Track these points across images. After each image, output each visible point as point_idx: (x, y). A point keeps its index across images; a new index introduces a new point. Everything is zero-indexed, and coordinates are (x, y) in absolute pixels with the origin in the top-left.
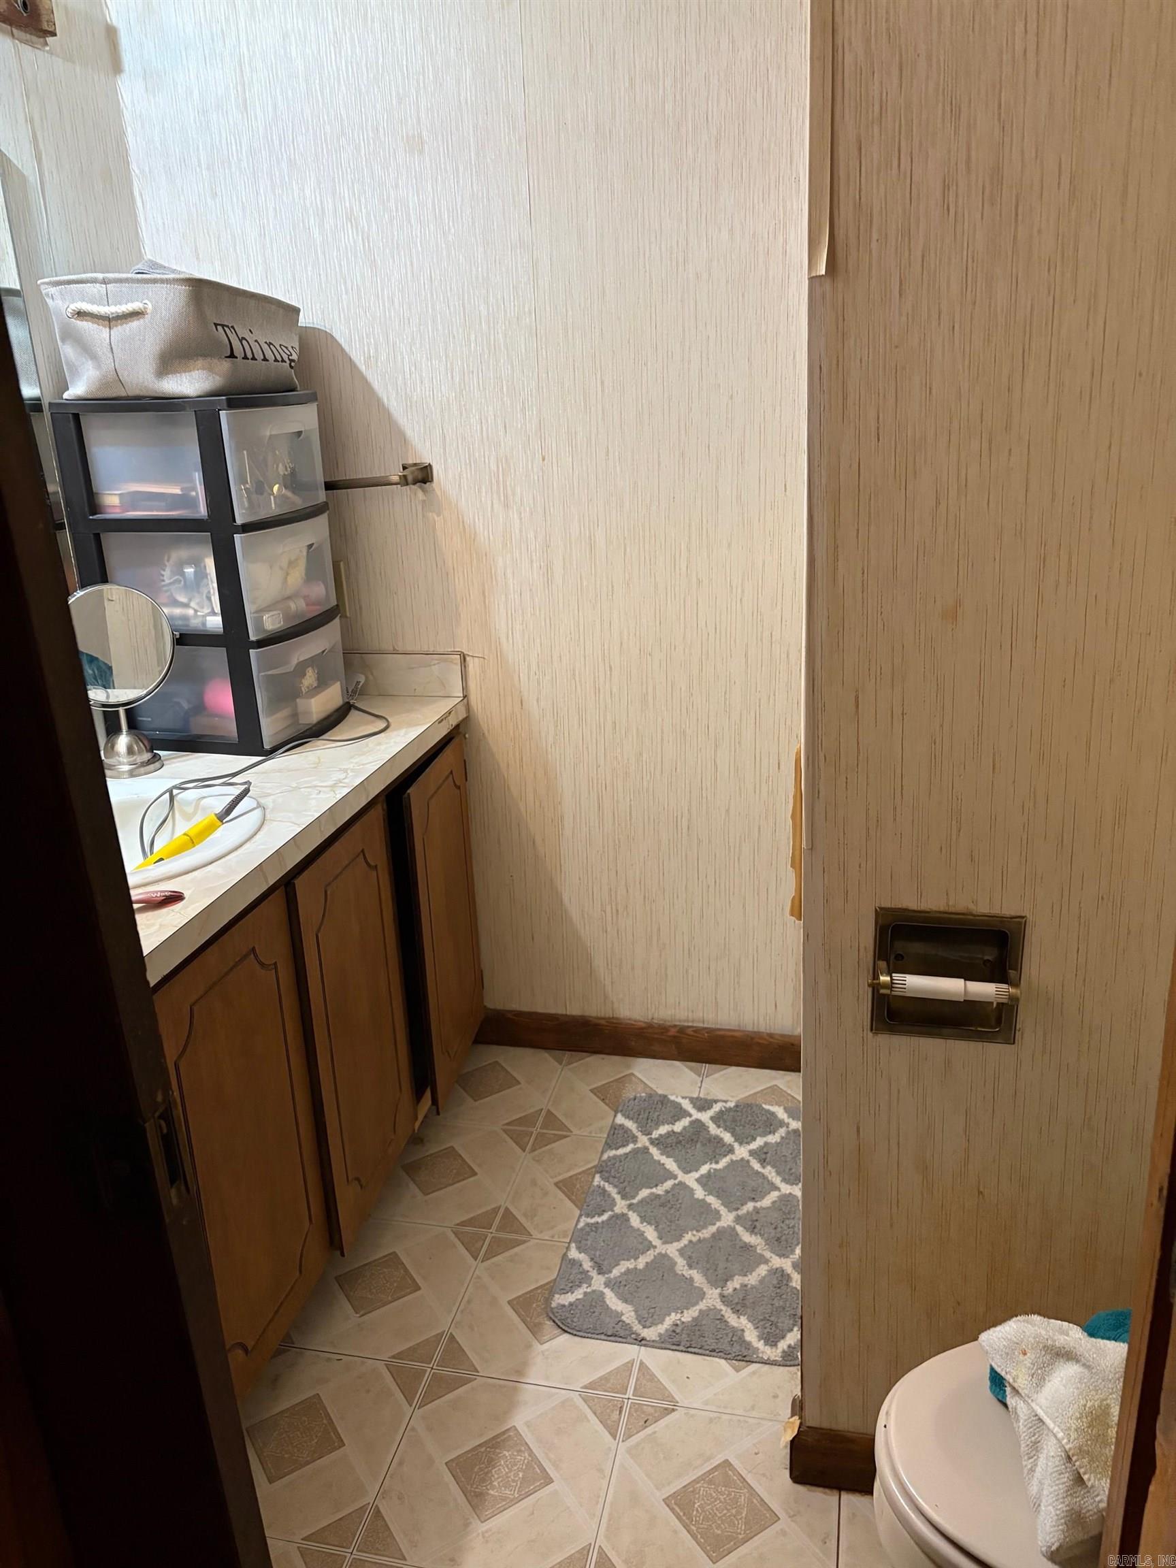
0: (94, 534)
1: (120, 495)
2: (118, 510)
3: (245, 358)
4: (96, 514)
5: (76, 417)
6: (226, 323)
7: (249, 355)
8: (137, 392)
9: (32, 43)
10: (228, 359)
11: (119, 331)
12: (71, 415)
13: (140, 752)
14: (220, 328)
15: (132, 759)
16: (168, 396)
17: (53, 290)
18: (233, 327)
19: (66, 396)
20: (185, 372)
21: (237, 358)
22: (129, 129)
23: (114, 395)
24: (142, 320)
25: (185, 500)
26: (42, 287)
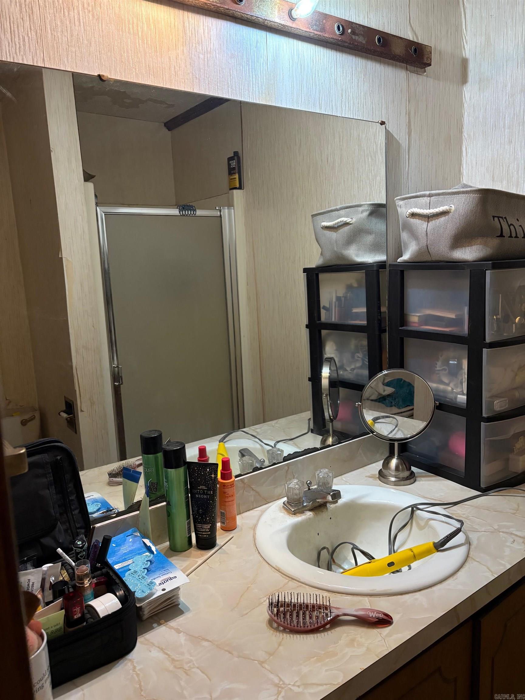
0: (401, 338)
1: (419, 316)
2: (417, 325)
3: (511, 236)
4: (403, 326)
5: (402, 272)
6: (501, 216)
7: (514, 235)
8: (437, 258)
9: (417, 72)
10: (498, 238)
11: (433, 223)
12: (399, 271)
13: (403, 470)
14: (496, 219)
15: (397, 474)
16: (456, 261)
17: (401, 203)
18: (505, 218)
19: (399, 260)
20: (468, 246)
21: (504, 237)
22: (466, 114)
23: (425, 260)
24: (447, 217)
25: (457, 322)
26: (397, 201)
